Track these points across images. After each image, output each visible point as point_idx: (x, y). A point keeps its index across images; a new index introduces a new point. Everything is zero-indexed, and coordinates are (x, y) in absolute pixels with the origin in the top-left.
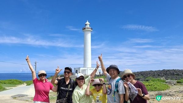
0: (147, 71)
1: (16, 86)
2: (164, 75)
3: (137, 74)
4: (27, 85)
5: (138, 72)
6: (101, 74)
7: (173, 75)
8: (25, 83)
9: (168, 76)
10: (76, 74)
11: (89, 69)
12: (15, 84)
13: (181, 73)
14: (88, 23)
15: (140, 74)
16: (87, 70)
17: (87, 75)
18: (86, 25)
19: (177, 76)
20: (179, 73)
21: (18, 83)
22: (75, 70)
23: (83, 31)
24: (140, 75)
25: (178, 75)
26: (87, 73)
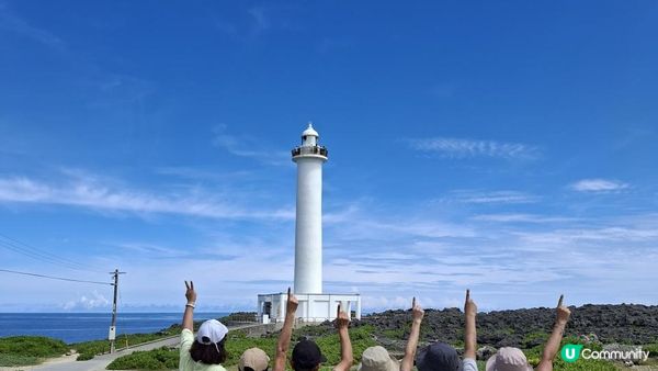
0: (525, 310)
1: (39, 363)
2: (588, 325)
3: (490, 319)
4: (78, 359)
5: (493, 313)
6: (358, 317)
7: (622, 326)
8: (73, 351)
9: (605, 329)
10: (266, 317)
11: (312, 298)
12: (37, 355)
13: (653, 318)
14: (311, 131)
15: (501, 319)
16: (305, 304)
17: (305, 320)
18: (305, 138)
19: (638, 330)
20: (646, 318)
21: (45, 349)
22: (260, 302)
23: (294, 160)
24: (501, 323)
25: (642, 324)
26: (305, 316)
